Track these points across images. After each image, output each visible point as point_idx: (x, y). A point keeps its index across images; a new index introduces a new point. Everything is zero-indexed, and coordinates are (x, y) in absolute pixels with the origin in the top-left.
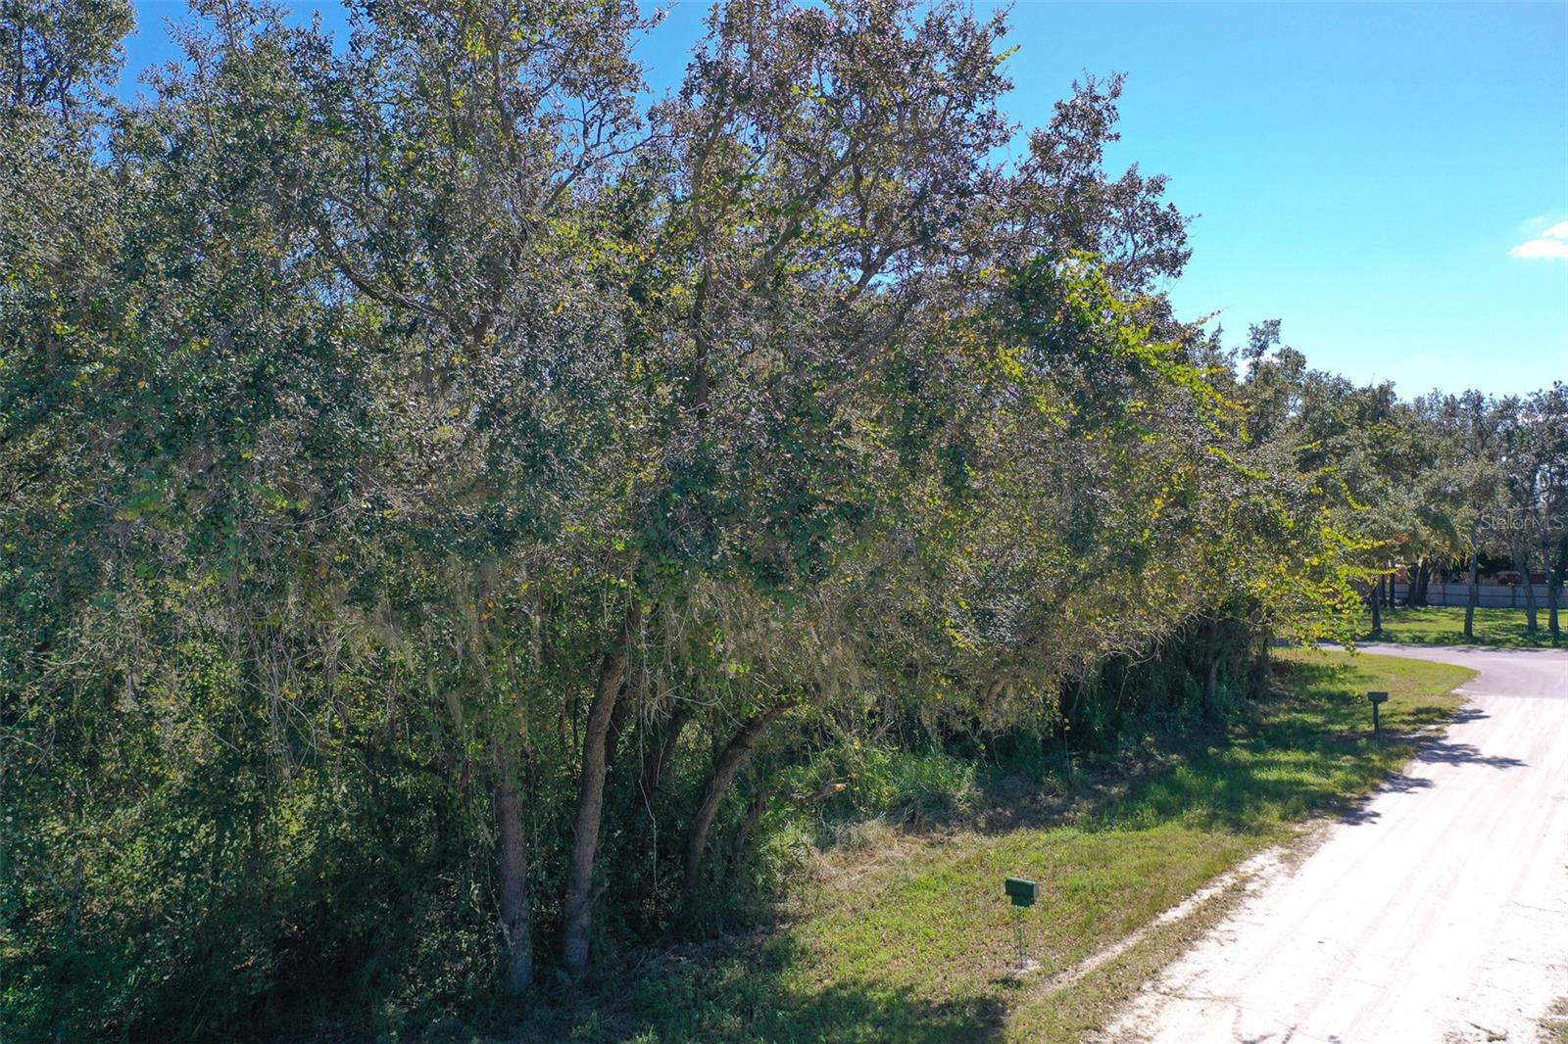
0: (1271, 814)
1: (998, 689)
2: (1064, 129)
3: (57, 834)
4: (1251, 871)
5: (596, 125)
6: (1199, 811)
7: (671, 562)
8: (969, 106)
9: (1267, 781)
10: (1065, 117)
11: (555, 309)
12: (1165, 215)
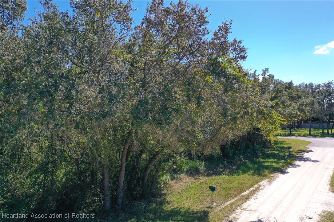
0: (266, 172)
1: (207, 146)
2: (220, 31)
3: (11, 177)
4: (261, 184)
5: (123, 30)
6: (251, 172)
7: (139, 120)
8: (200, 26)
9: (266, 165)
10: (220, 29)
11: (115, 69)
12: (242, 48)
